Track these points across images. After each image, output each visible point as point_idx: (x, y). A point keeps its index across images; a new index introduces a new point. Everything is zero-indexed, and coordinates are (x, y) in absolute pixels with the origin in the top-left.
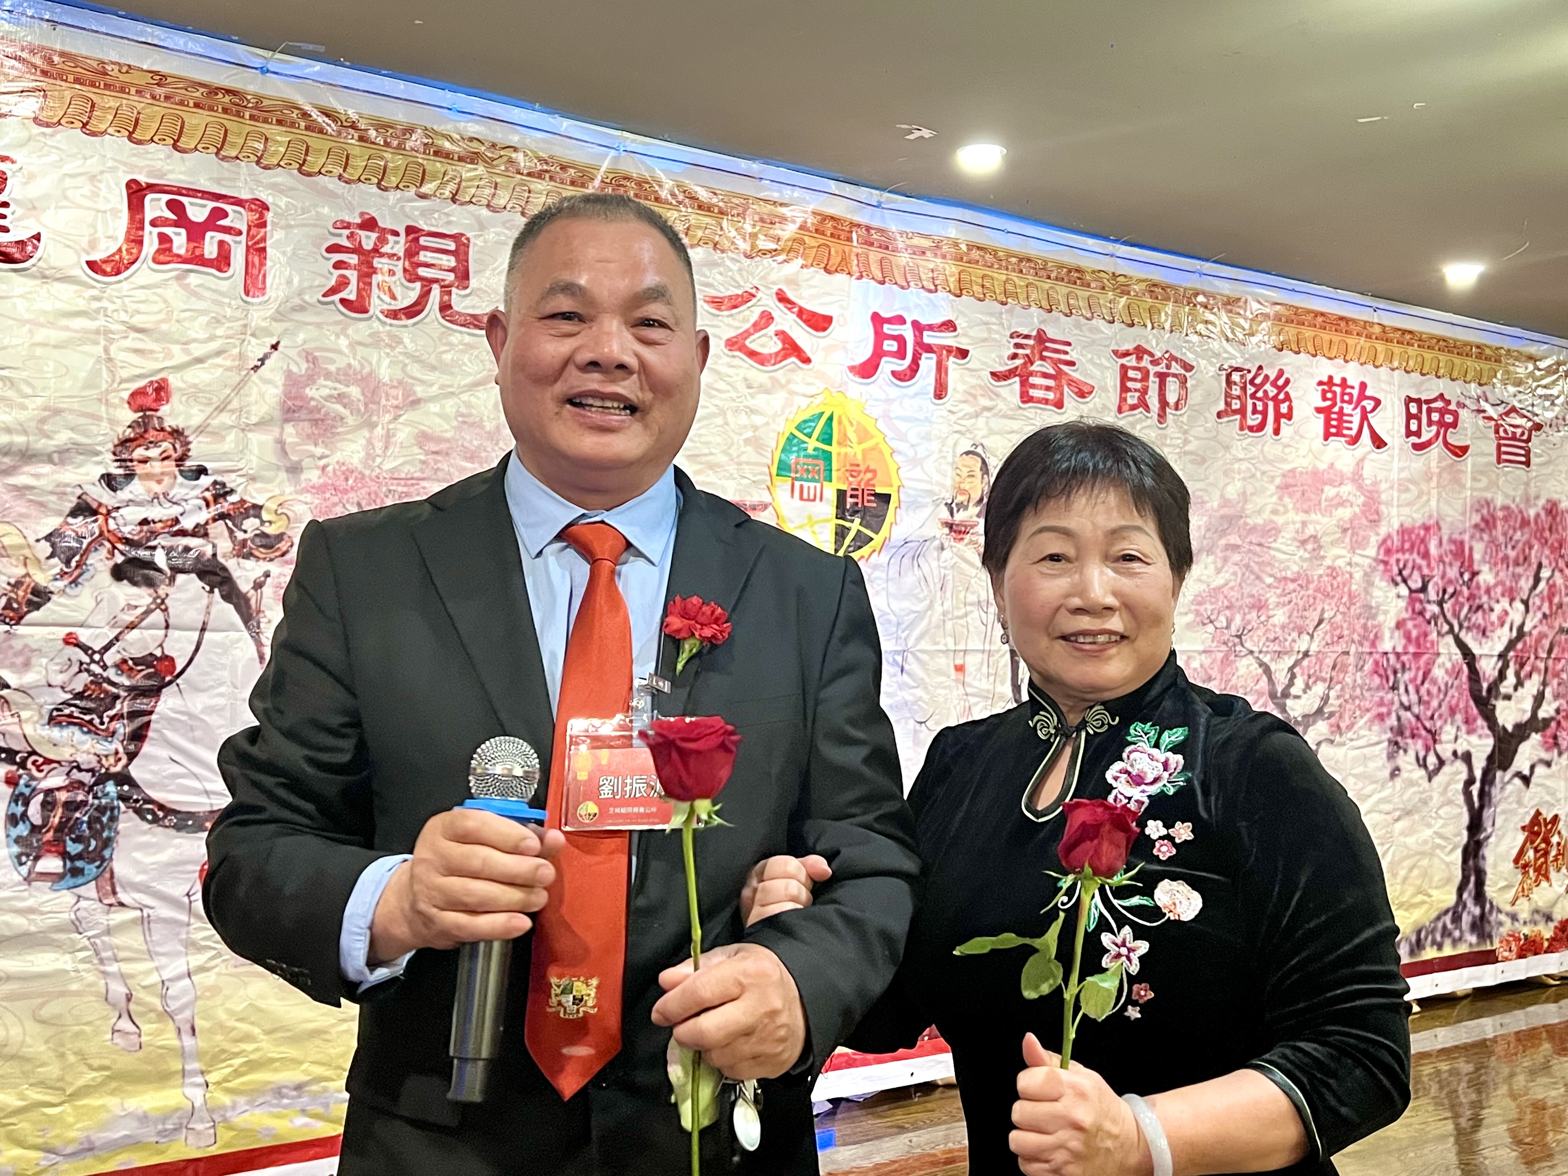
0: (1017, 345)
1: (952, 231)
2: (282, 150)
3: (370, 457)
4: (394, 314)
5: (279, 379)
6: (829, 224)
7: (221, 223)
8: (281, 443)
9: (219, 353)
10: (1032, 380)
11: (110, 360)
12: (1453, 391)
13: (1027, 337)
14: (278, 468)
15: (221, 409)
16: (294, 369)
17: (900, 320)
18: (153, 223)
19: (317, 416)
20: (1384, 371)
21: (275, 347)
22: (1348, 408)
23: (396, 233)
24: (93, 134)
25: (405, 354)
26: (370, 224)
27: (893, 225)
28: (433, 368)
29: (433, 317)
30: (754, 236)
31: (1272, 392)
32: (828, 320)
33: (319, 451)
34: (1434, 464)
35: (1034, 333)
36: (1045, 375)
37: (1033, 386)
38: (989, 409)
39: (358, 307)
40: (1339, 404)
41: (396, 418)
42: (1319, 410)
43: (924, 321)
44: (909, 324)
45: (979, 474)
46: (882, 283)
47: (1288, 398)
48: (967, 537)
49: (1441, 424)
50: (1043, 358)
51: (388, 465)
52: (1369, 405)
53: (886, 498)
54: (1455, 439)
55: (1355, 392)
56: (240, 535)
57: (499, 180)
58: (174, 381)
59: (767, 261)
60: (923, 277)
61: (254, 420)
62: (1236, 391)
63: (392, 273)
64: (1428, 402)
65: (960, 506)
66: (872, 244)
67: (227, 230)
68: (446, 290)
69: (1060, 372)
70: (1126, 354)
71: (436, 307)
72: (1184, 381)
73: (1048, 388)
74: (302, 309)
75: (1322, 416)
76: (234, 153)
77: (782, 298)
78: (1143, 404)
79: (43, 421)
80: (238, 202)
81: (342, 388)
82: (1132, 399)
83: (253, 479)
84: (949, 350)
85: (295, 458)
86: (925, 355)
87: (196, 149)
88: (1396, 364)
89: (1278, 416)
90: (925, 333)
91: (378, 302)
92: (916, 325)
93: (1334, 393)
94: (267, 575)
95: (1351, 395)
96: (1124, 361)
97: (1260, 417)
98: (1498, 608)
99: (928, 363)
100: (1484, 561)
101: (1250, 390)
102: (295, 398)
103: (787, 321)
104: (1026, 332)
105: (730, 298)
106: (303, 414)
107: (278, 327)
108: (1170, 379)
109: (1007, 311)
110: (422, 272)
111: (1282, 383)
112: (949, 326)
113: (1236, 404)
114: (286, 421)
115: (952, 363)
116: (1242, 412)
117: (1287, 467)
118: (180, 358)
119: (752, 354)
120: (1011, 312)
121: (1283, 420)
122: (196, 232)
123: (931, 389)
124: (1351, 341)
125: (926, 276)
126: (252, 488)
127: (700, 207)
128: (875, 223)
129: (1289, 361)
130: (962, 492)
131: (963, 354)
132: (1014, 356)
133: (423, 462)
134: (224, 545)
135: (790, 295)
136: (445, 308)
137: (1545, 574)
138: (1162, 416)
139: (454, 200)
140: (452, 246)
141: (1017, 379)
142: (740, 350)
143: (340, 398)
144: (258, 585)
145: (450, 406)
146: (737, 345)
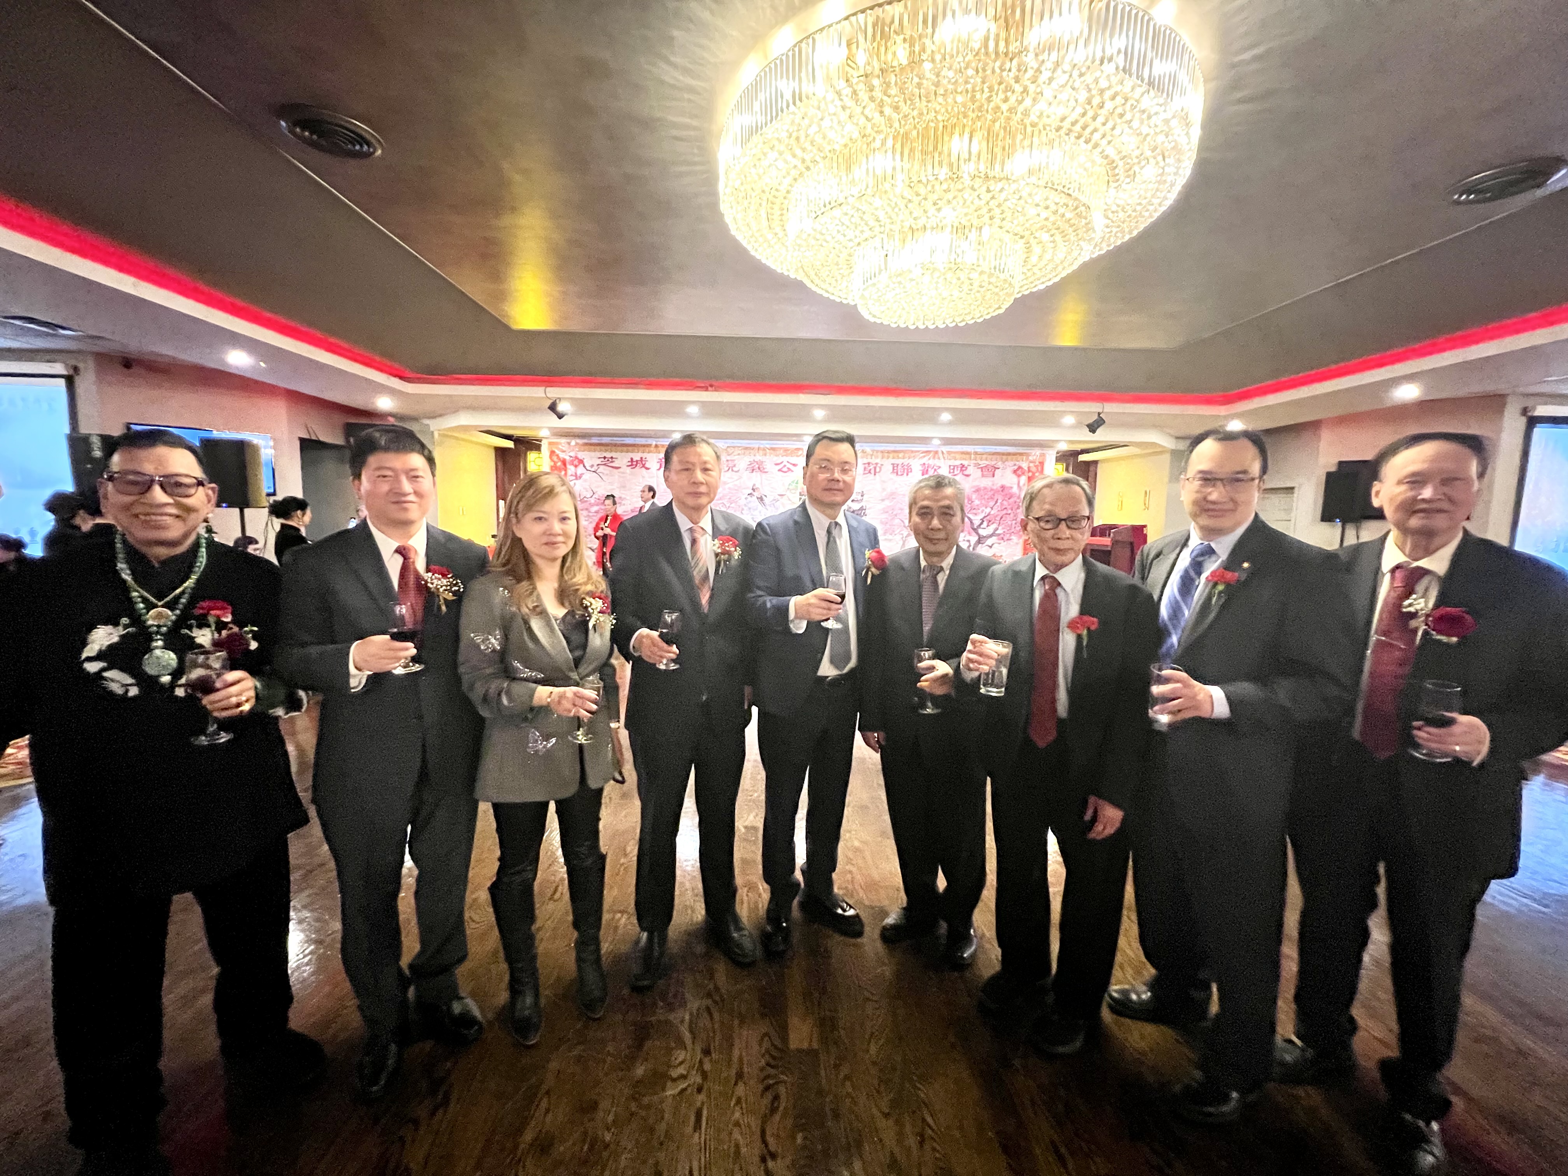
12: (965, 463)
42: (920, 470)
54: (966, 473)
93: (925, 466)
108: (877, 468)
111: (909, 466)
113: (895, 471)
129: (910, 461)
137: (999, 501)
138: (875, 474)
146: (780, 470)
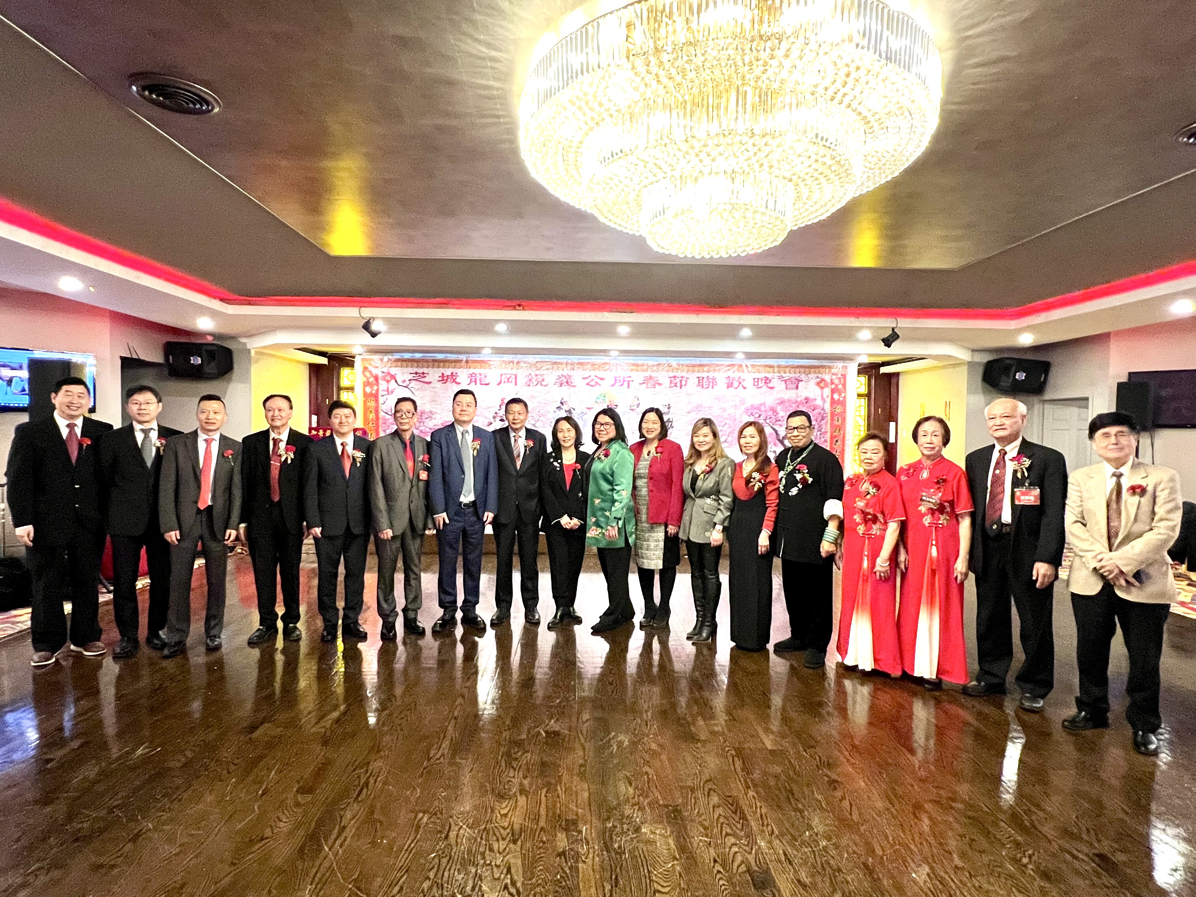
4: (534, 386)
12: (769, 376)
13: (647, 377)
17: (619, 377)
18: (503, 379)
20: (746, 373)
22: (735, 382)
23: (534, 375)
26: (530, 374)
30: (591, 367)
31: (711, 380)
32: (605, 378)
34: (763, 391)
36: (652, 383)
39: (529, 385)
40: (732, 381)
44: (622, 377)
45: (637, 400)
46: (617, 371)
47: (716, 381)
49: (766, 383)
50: (651, 380)
52: (741, 381)
53: (617, 406)
54: (770, 385)
57: (549, 366)
59: (594, 371)
64: (761, 378)
65: (633, 406)
67: (512, 378)
69: (655, 382)
71: (540, 384)
72: (687, 381)
74: (523, 387)
75: (726, 384)
76: (512, 368)
78: (676, 386)
80: (513, 374)
82: (673, 385)
84: (630, 380)
86: (625, 382)
87: (508, 369)
89: (713, 385)
90: (625, 378)
91: (532, 384)
93: (730, 379)
95: (736, 379)
96: (671, 379)
97: (708, 386)
105: (586, 377)
108: (683, 381)
110: (538, 380)
111: (714, 379)
112: (630, 377)
117: (716, 395)
119: (590, 385)
120: (643, 373)
122: (508, 379)
123: (627, 387)
125: (625, 369)
127: (581, 365)
131: (633, 381)
132: (644, 380)
135: (597, 376)
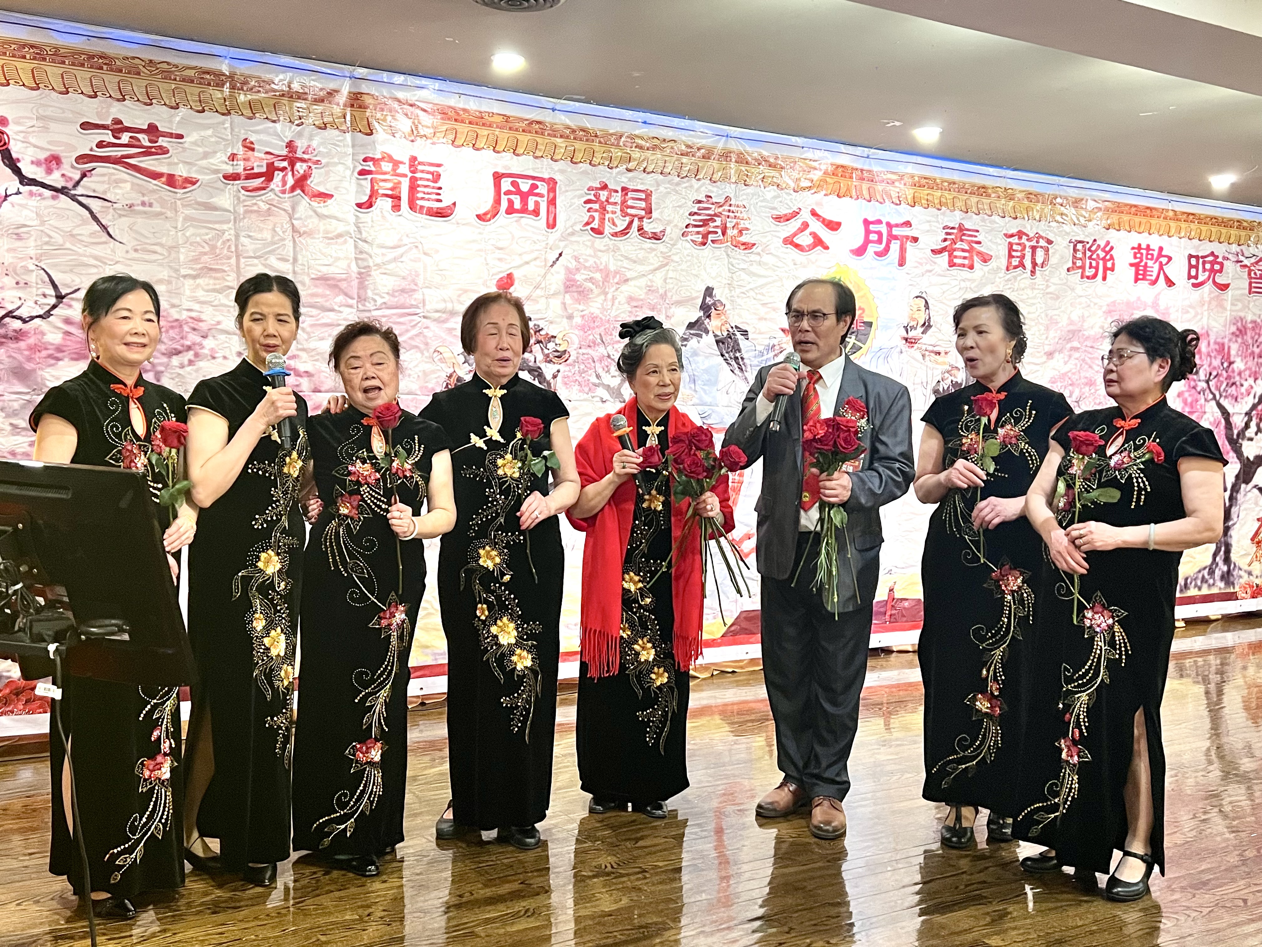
0: (947, 234)
1: (910, 169)
2: (563, 151)
3: (603, 309)
4: (615, 235)
5: (563, 272)
6: (840, 170)
7: (536, 191)
8: (564, 304)
9: (535, 259)
10: (955, 253)
11: (487, 264)
12: (1220, 250)
13: (953, 228)
14: (563, 317)
15: (536, 287)
16: (570, 266)
17: (879, 222)
18: (505, 194)
19: (581, 289)
20: (1175, 239)
21: (560, 255)
22: (1150, 263)
23: (617, 191)
24: (478, 149)
25: (622, 255)
26: (605, 187)
27: (876, 168)
28: (635, 262)
29: (634, 235)
30: (798, 180)
31: (1102, 254)
32: (839, 224)
33: (581, 307)
34: (1206, 295)
35: (957, 226)
36: (963, 250)
37: (956, 257)
38: (930, 271)
39: (598, 232)
40: (1145, 260)
41: (617, 289)
42: (1132, 265)
43: (893, 222)
44: (884, 225)
45: (923, 309)
46: (870, 201)
47: (1112, 258)
48: (916, 346)
49: (1212, 270)
50: (962, 240)
51: (613, 313)
52: (1164, 260)
53: (870, 324)
54: (1220, 279)
55: (1155, 254)
56: (546, 351)
57: (667, 159)
58: (517, 275)
59: (807, 193)
60: (893, 196)
61: (552, 292)
62: (1079, 255)
63: (614, 213)
64: (1203, 257)
65: (912, 328)
66: (864, 179)
67: (537, 195)
68: (641, 219)
69: (972, 248)
70: (1012, 236)
71: (636, 229)
72: (1047, 250)
73: (965, 258)
74: (572, 234)
75: (1133, 268)
76: (540, 154)
77: (814, 213)
78: (1022, 265)
79: (459, 296)
80: (542, 180)
81: (592, 275)
82: (1015, 262)
83: (551, 323)
84: (907, 237)
85: (570, 311)
86: (893, 241)
87: (523, 154)
88: (1182, 234)
89: (1106, 269)
90: (894, 229)
91: (608, 229)
92: (889, 225)
93: (1142, 254)
94: (558, 371)
95: (1152, 255)
96: (1011, 240)
97: (1093, 270)
98: (1246, 384)
99: (895, 246)
100: (1238, 355)
101: (1088, 254)
102: (570, 281)
103: (816, 226)
104: (952, 226)
105: (786, 215)
106: (574, 289)
107: (562, 244)
108: (1039, 250)
109: (941, 214)
110: (630, 211)
111: (1108, 250)
112: (908, 224)
113: (1079, 263)
114: (566, 292)
115: (909, 245)
116: (1083, 267)
117: (1110, 300)
118: (518, 261)
119: (797, 246)
120: (944, 214)
121: (1108, 272)
122: (524, 197)
123: (896, 261)
124: (1154, 221)
125: (894, 195)
126: (552, 326)
127: (770, 166)
128: (866, 167)
129: (1113, 236)
130: (913, 319)
131: (915, 240)
132: (945, 240)
133: (630, 312)
134: (540, 357)
135: (819, 212)
136: (640, 229)
138: (1033, 272)
139: (644, 171)
140: (643, 196)
141: (947, 253)
142: (790, 244)
143: (591, 280)
144: (555, 377)
145: (643, 282)
146: (789, 241)
